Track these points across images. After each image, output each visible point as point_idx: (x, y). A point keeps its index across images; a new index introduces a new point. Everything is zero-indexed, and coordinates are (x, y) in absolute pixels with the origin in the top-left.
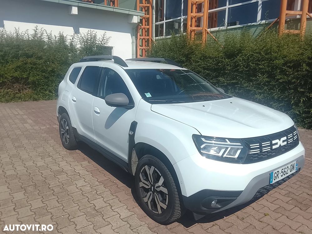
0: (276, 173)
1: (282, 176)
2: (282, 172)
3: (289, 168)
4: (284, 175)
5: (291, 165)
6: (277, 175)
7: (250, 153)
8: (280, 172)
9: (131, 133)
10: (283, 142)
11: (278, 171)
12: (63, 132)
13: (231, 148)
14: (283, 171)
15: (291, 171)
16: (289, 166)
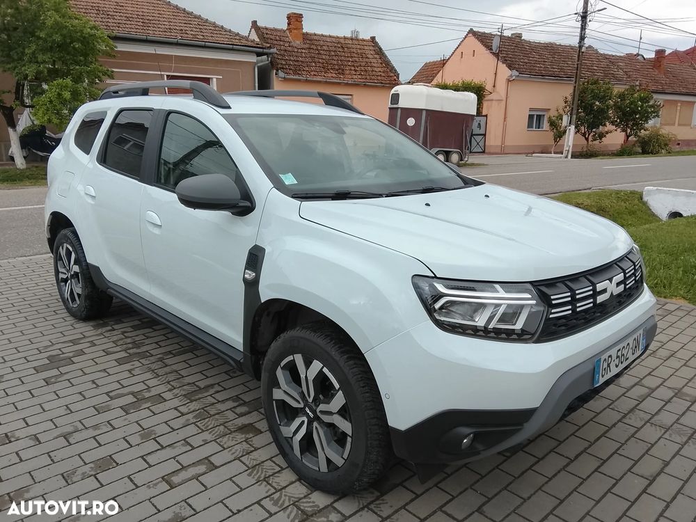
0: (605, 360)
1: (617, 366)
2: (618, 357)
3: (631, 346)
4: (622, 363)
5: (635, 339)
6: (609, 366)
7: (551, 316)
8: (614, 357)
9: (250, 275)
10: (617, 287)
11: (610, 356)
12: (65, 277)
13: (508, 305)
14: (620, 354)
15: (633, 354)
16: (631, 341)
